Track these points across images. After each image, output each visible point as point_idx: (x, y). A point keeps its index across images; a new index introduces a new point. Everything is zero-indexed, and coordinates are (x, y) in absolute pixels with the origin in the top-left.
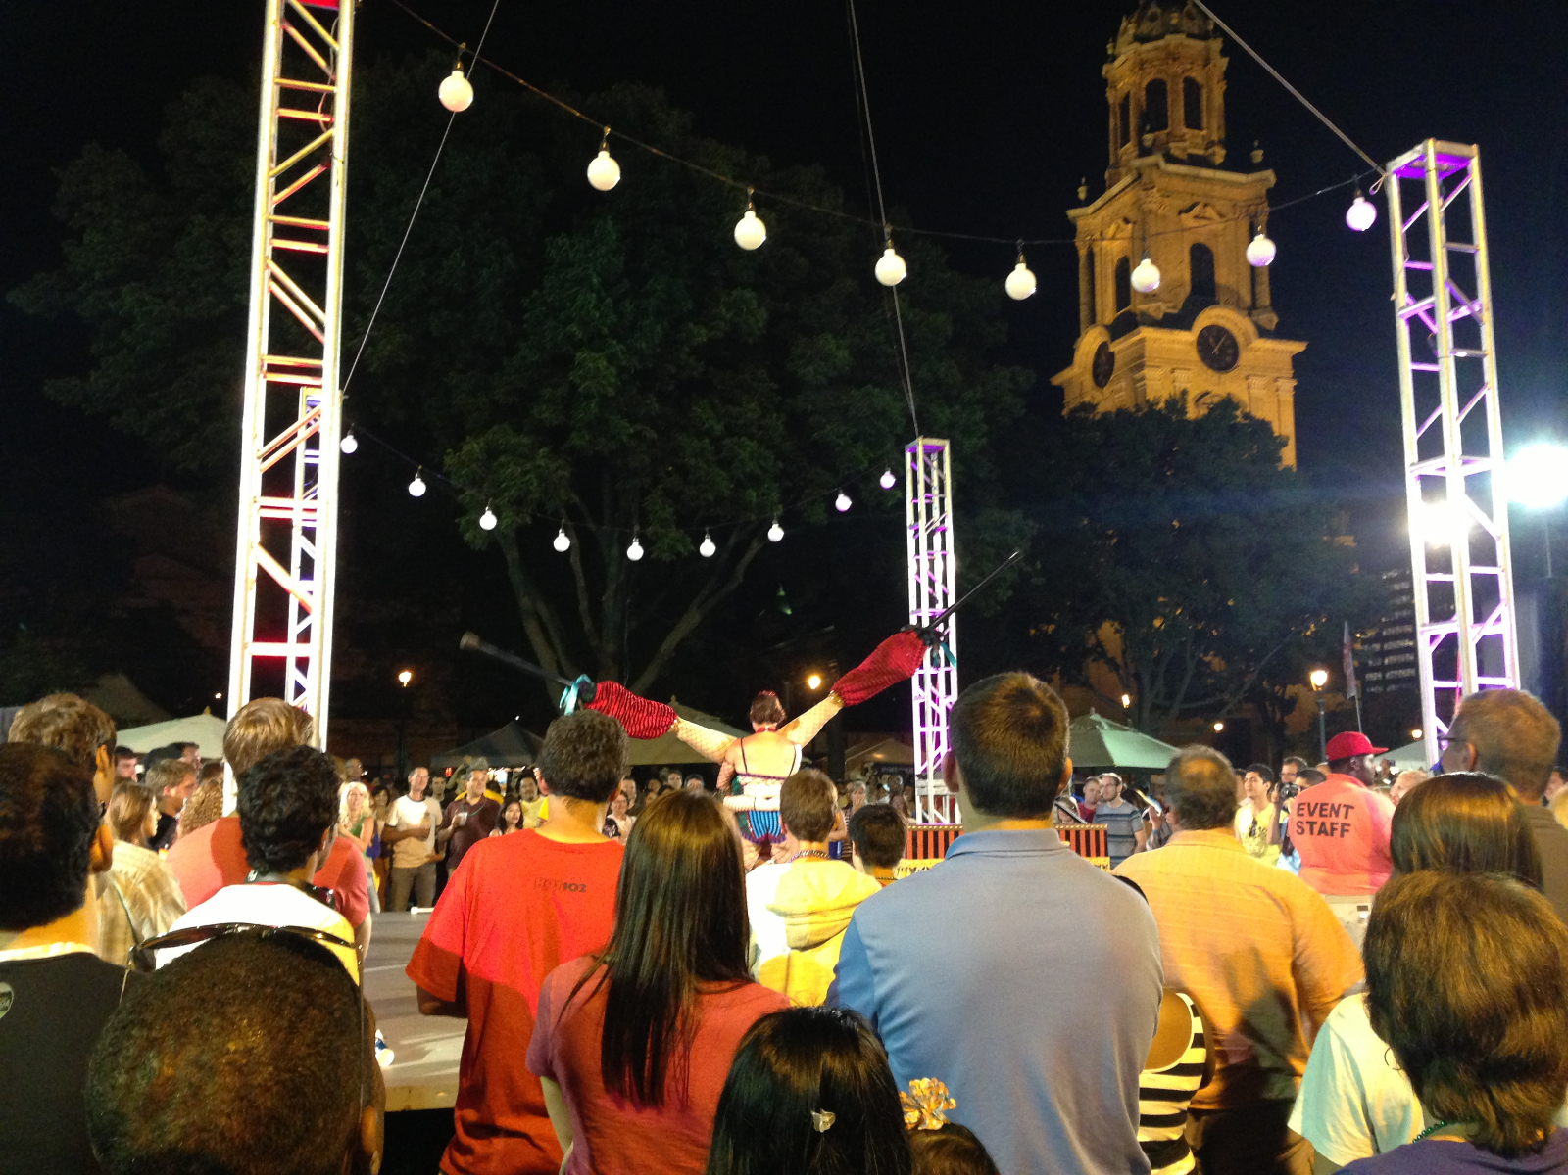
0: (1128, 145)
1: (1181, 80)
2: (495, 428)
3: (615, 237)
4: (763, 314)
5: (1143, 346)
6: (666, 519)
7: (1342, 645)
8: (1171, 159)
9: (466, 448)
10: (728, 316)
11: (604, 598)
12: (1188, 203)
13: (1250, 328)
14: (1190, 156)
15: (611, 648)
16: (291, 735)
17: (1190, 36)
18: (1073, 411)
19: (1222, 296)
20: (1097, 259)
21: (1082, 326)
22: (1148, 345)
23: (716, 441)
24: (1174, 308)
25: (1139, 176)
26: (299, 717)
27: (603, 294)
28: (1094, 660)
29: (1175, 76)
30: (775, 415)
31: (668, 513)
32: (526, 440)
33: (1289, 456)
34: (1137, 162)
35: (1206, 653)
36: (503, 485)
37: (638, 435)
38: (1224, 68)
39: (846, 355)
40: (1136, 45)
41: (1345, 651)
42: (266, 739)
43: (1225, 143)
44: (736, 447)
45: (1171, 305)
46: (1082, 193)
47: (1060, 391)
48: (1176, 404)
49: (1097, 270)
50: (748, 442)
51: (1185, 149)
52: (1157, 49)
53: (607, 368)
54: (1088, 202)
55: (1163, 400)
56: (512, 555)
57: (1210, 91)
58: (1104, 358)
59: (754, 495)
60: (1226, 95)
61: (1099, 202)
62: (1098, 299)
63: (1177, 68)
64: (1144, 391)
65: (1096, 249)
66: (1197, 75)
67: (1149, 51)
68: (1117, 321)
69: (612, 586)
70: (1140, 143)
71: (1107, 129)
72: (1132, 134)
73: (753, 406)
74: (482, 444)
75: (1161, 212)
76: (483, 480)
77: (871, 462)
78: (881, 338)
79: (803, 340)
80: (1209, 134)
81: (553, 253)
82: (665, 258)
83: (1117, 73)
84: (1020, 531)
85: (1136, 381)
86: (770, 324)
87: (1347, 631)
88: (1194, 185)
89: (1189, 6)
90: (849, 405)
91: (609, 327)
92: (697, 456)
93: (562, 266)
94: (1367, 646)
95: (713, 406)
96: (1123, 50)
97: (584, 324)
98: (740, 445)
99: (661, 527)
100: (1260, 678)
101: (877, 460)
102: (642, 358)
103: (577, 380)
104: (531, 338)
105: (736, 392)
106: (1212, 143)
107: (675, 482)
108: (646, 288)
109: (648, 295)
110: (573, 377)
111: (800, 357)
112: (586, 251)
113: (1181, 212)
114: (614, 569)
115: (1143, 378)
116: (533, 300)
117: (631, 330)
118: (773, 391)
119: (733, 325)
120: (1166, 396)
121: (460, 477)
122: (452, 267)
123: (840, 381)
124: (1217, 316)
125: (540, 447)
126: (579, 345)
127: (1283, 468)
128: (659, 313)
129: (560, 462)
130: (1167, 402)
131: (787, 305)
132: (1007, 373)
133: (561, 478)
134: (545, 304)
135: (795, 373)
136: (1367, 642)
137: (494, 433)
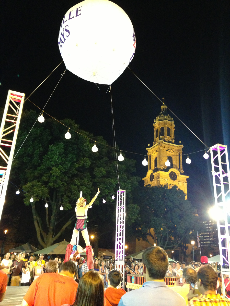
0: (157, 138)
3: (63, 146)
4: (90, 163)
7: (197, 236)
8: (165, 141)
9: (27, 185)
11: (51, 217)
12: (168, 149)
13: (179, 173)
14: (168, 141)
15: (52, 227)
17: (168, 120)
18: (147, 186)
19: (174, 166)
21: (148, 170)
22: (160, 174)
23: (78, 186)
25: (159, 143)
27: (59, 156)
28: (149, 236)
29: (166, 127)
30: (90, 182)
31: (67, 200)
32: (40, 184)
33: (186, 197)
34: (159, 141)
35: (171, 236)
36: (34, 193)
37: (63, 184)
38: (174, 126)
39: (105, 172)
40: (159, 121)
41: (198, 238)
43: (174, 139)
45: (165, 167)
46: (149, 145)
47: (144, 181)
48: (166, 186)
49: (151, 159)
50: (84, 187)
51: (167, 139)
52: (163, 122)
53: (58, 171)
54: (150, 147)
56: (33, 207)
57: (172, 130)
58: (152, 176)
60: (175, 131)
61: (152, 147)
62: (151, 165)
63: (166, 125)
64: (159, 183)
65: (151, 156)
66: (170, 127)
67: (161, 122)
68: (155, 169)
69: (53, 215)
70: (159, 138)
71: (154, 135)
72: (158, 136)
73: (86, 180)
74: (31, 184)
75: (163, 150)
76: (30, 191)
77: (108, 193)
78: (112, 169)
79: (97, 168)
80: (172, 137)
81: (50, 148)
82: (72, 151)
83: (156, 125)
84: (137, 209)
85: (158, 181)
86: (91, 165)
87: (198, 233)
88: (169, 146)
89: (168, 115)
90: (105, 181)
91: (60, 163)
92: (74, 189)
93: (52, 151)
94: (201, 236)
95: (78, 180)
96: (157, 122)
97: (55, 162)
98: (83, 188)
99: (65, 203)
100: (181, 242)
101: (110, 192)
102: (65, 169)
103: (52, 173)
104: (44, 164)
105: (83, 177)
106: (172, 139)
107: (69, 194)
108: (67, 156)
109: (68, 157)
110: (51, 172)
111: (96, 171)
112: (57, 148)
113: (167, 150)
114: (54, 211)
115: (159, 180)
116: (45, 157)
117: (64, 164)
118: (90, 178)
119: (84, 164)
120: (164, 184)
121: (25, 190)
122: (30, 149)
123: (104, 177)
124: (173, 170)
125: (43, 185)
126: (53, 166)
127: (185, 200)
128: (70, 161)
129: (47, 189)
130: (164, 185)
131: (94, 161)
132: (135, 177)
133: (46, 192)
134: (47, 157)
135: (95, 174)
136: (201, 235)
137: (34, 182)
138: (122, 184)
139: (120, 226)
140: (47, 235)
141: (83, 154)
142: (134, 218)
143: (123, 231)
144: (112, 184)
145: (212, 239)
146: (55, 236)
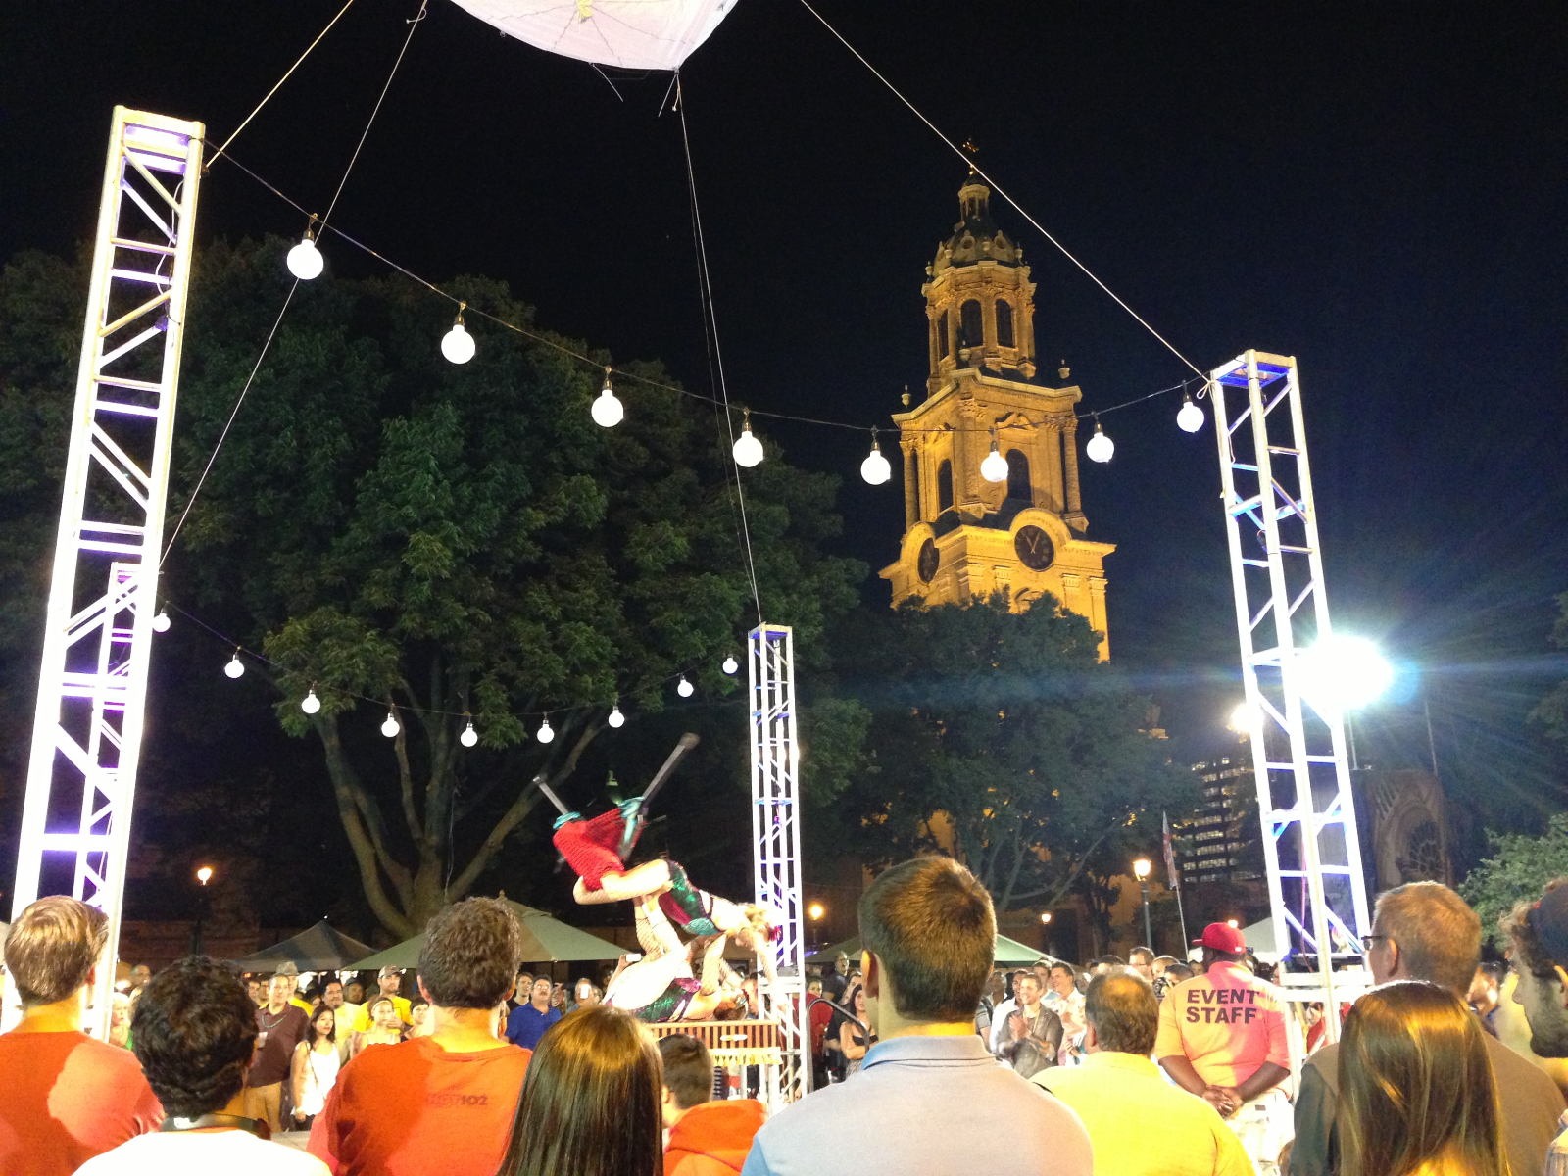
0: (946, 358)
1: (994, 302)
2: (319, 610)
3: (454, 421)
4: (603, 500)
5: (966, 543)
6: (499, 704)
7: (1161, 835)
8: (986, 372)
9: (288, 630)
10: (568, 502)
11: (428, 788)
12: (1003, 412)
13: (1065, 531)
14: (1003, 369)
15: (434, 839)
16: (84, 937)
17: (1000, 262)
18: (902, 604)
19: (1037, 499)
20: (920, 461)
21: (908, 523)
22: (969, 542)
23: (552, 626)
24: (994, 509)
25: (958, 386)
26: (93, 917)
27: (440, 476)
29: (988, 297)
30: (613, 601)
31: (502, 698)
32: (353, 622)
33: (1104, 650)
34: (956, 373)
35: (1033, 844)
36: (326, 669)
37: (471, 619)
38: (1032, 293)
39: (685, 542)
40: (952, 268)
41: (1165, 842)
42: (55, 943)
43: (1036, 360)
44: (573, 632)
45: (990, 506)
46: (905, 399)
47: (888, 584)
48: (999, 599)
49: (921, 471)
50: (585, 627)
51: (998, 364)
52: (971, 272)
53: (441, 550)
54: (912, 407)
55: (987, 595)
56: (332, 742)
57: (1020, 312)
58: (929, 555)
59: (590, 680)
60: (1035, 318)
61: (921, 408)
62: (922, 499)
63: (989, 291)
64: (968, 586)
65: (920, 452)
66: (1008, 297)
67: (964, 274)
68: (941, 519)
69: (438, 775)
70: (958, 357)
71: (928, 342)
72: (950, 347)
73: (590, 591)
74: (305, 626)
75: (978, 419)
76: (305, 663)
77: (709, 648)
78: (720, 527)
79: (642, 526)
80: (1021, 352)
81: (390, 435)
82: (505, 444)
83: (935, 293)
84: (856, 720)
85: (960, 577)
86: (609, 512)
87: (1165, 821)
88: (1007, 396)
89: (1000, 235)
90: (687, 593)
91: (445, 509)
92: (532, 641)
93: (399, 448)
94: (1182, 836)
95: (549, 591)
96: (940, 272)
97: (419, 506)
98: (577, 631)
99: (493, 713)
100: (1085, 869)
101: (714, 647)
102: (479, 541)
103: (411, 562)
104: (364, 518)
105: (575, 577)
106: (1023, 360)
107: (509, 667)
108: (485, 471)
109: (487, 478)
110: (406, 558)
111: (639, 544)
112: (424, 433)
113: (997, 420)
114: (441, 756)
115: (966, 574)
116: (367, 481)
117: (469, 512)
118: (611, 577)
119: (573, 510)
120: (989, 591)
121: (280, 659)
122: (282, 446)
123: (678, 569)
124: (1033, 518)
125: (370, 627)
126: (413, 527)
127: (1099, 663)
128: (498, 498)
129: (389, 646)
130: (991, 597)
131: (626, 493)
132: (842, 564)
133: (389, 661)
134: (379, 485)
135: (633, 560)
136: (1182, 833)
137: (319, 614)
138: (773, 599)
139: (775, 807)
140: (413, 876)
141: (565, 457)
142: (848, 765)
143: (789, 828)
144: (721, 602)
145: (1234, 844)
146: (453, 879)
